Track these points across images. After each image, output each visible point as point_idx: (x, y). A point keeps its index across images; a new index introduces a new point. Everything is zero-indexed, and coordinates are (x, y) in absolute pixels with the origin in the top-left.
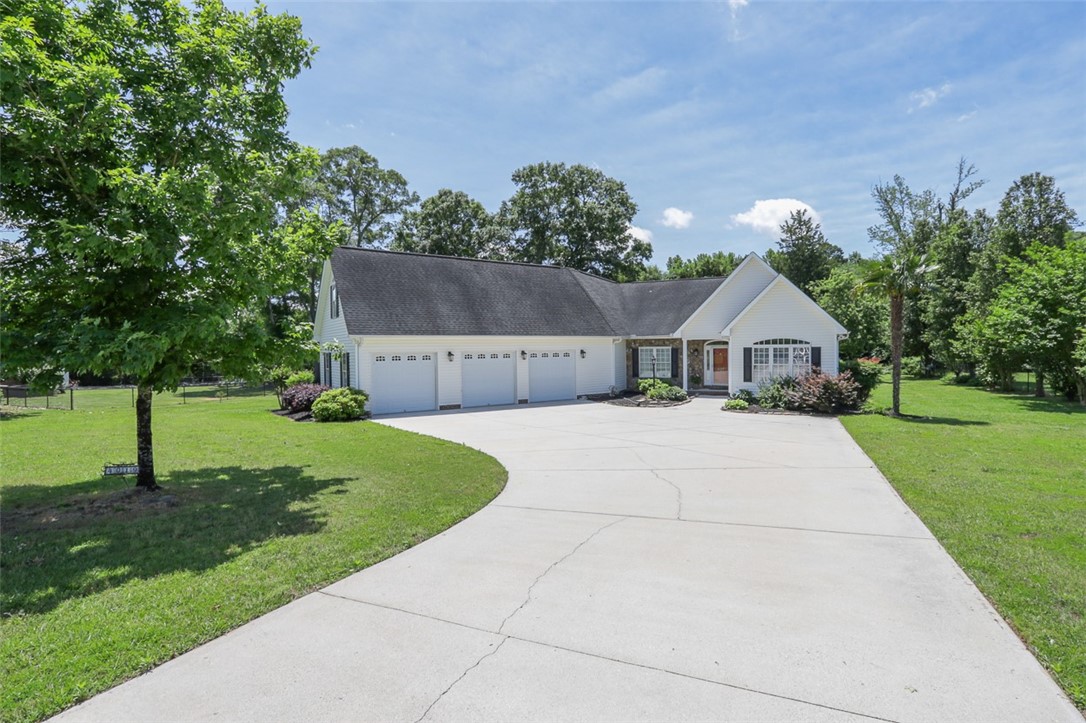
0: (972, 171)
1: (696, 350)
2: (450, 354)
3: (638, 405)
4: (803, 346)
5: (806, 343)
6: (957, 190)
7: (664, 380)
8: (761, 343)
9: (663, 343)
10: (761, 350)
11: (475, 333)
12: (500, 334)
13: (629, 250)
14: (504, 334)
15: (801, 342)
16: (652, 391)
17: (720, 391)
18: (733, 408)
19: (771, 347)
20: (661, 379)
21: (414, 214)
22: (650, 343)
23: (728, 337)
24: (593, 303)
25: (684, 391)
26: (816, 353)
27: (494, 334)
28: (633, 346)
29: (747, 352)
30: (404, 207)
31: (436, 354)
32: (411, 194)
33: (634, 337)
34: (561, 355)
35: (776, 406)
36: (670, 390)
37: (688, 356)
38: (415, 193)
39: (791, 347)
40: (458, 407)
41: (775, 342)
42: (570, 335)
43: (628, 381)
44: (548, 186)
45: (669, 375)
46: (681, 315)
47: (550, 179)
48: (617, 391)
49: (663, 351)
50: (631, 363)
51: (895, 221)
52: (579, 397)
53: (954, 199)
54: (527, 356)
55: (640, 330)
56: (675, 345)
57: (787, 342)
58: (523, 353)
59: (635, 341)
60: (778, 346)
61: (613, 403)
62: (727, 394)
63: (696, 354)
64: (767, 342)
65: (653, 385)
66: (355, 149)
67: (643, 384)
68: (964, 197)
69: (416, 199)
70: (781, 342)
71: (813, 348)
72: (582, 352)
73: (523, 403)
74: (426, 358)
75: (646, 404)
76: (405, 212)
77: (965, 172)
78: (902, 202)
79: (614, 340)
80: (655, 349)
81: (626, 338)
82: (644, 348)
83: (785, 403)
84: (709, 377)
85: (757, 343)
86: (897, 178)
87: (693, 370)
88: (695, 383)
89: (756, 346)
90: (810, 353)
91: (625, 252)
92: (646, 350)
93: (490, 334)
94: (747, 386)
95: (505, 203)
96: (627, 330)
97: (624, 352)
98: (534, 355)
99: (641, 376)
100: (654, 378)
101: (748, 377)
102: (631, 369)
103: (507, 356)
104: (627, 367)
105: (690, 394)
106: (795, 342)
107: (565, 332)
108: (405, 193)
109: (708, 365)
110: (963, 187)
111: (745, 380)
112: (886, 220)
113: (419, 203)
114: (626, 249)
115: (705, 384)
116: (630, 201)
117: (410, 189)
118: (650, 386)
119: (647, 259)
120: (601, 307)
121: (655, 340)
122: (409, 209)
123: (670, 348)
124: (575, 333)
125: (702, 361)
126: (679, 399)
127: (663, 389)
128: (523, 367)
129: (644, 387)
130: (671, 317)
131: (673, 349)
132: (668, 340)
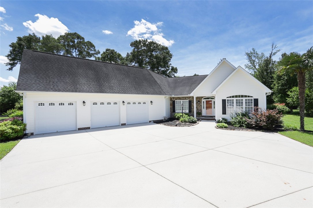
0: (276, 47)
1: (199, 101)
2: (84, 102)
3: (176, 126)
4: (250, 98)
5: (251, 97)
6: (272, 53)
7: (186, 114)
8: (230, 97)
9: (185, 98)
10: (230, 100)
11: (97, 92)
12: (111, 93)
13: (170, 70)
14: (113, 93)
15: (249, 97)
16: (182, 119)
17: (211, 118)
18: (221, 127)
19: (235, 99)
20: (185, 113)
21: (99, 58)
22: (180, 98)
23: (215, 95)
24: (156, 82)
25: (195, 119)
26: (256, 101)
27: (108, 93)
28: (173, 100)
29: (224, 101)
30: (95, 55)
31: (76, 102)
32: (97, 51)
33: (173, 96)
34: (142, 103)
35: (241, 126)
36: (190, 118)
37: (196, 104)
38: (98, 50)
39: (244, 99)
40: (89, 128)
41: (236, 96)
42: (146, 94)
43: (171, 114)
44: (143, 48)
45: (187, 111)
46: (192, 88)
47: (143, 46)
48: (166, 119)
49: (185, 102)
50: (172, 107)
51: (253, 62)
52: (150, 122)
53: (271, 56)
54: (126, 103)
55: (176, 93)
56: (191, 99)
57: (242, 96)
58: (123, 102)
59: (174, 98)
60: (238, 98)
61: (165, 125)
62: (215, 120)
63: (199, 103)
64: (233, 97)
65: (182, 116)
66: (75, 33)
67: (178, 115)
68: (274, 55)
69: (99, 53)
70: (239, 96)
71: (254, 99)
72: (151, 102)
73: (124, 125)
74: (71, 104)
75: (179, 125)
76: (96, 57)
77: (274, 47)
78: (255, 57)
79: (165, 97)
80: (182, 101)
81: (170, 96)
82: (177, 101)
83: (246, 125)
84: (204, 112)
85: (228, 97)
86: (253, 49)
87: (198, 109)
88: (199, 115)
89: (228, 99)
90: (253, 101)
91: (169, 71)
92: (178, 102)
93: (106, 92)
94: (224, 116)
95: (128, 53)
96: (170, 93)
97: (169, 102)
98: (129, 103)
99: (176, 112)
100: (182, 113)
101: (224, 112)
102: (172, 109)
103: (115, 103)
104: (171, 108)
105: (198, 120)
106: (246, 96)
107: (143, 93)
108: (95, 50)
109: (204, 107)
110: (274, 52)
111: (223, 114)
112: (249, 62)
113: (100, 54)
114: (169, 70)
115: (202, 115)
116: (170, 53)
117: (97, 49)
118: (180, 116)
119: (176, 73)
120: (160, 84)
121: (182, 97)
122: (97, 56)
123: (188, 100)
124: (148, 93)
125: (201, 105)
126: (194, 122)
127: (186, 118)
128: (123, 109)
129: (178, 116)
130: (187, 88)
131: (189, 101)
132: (187, 97)
